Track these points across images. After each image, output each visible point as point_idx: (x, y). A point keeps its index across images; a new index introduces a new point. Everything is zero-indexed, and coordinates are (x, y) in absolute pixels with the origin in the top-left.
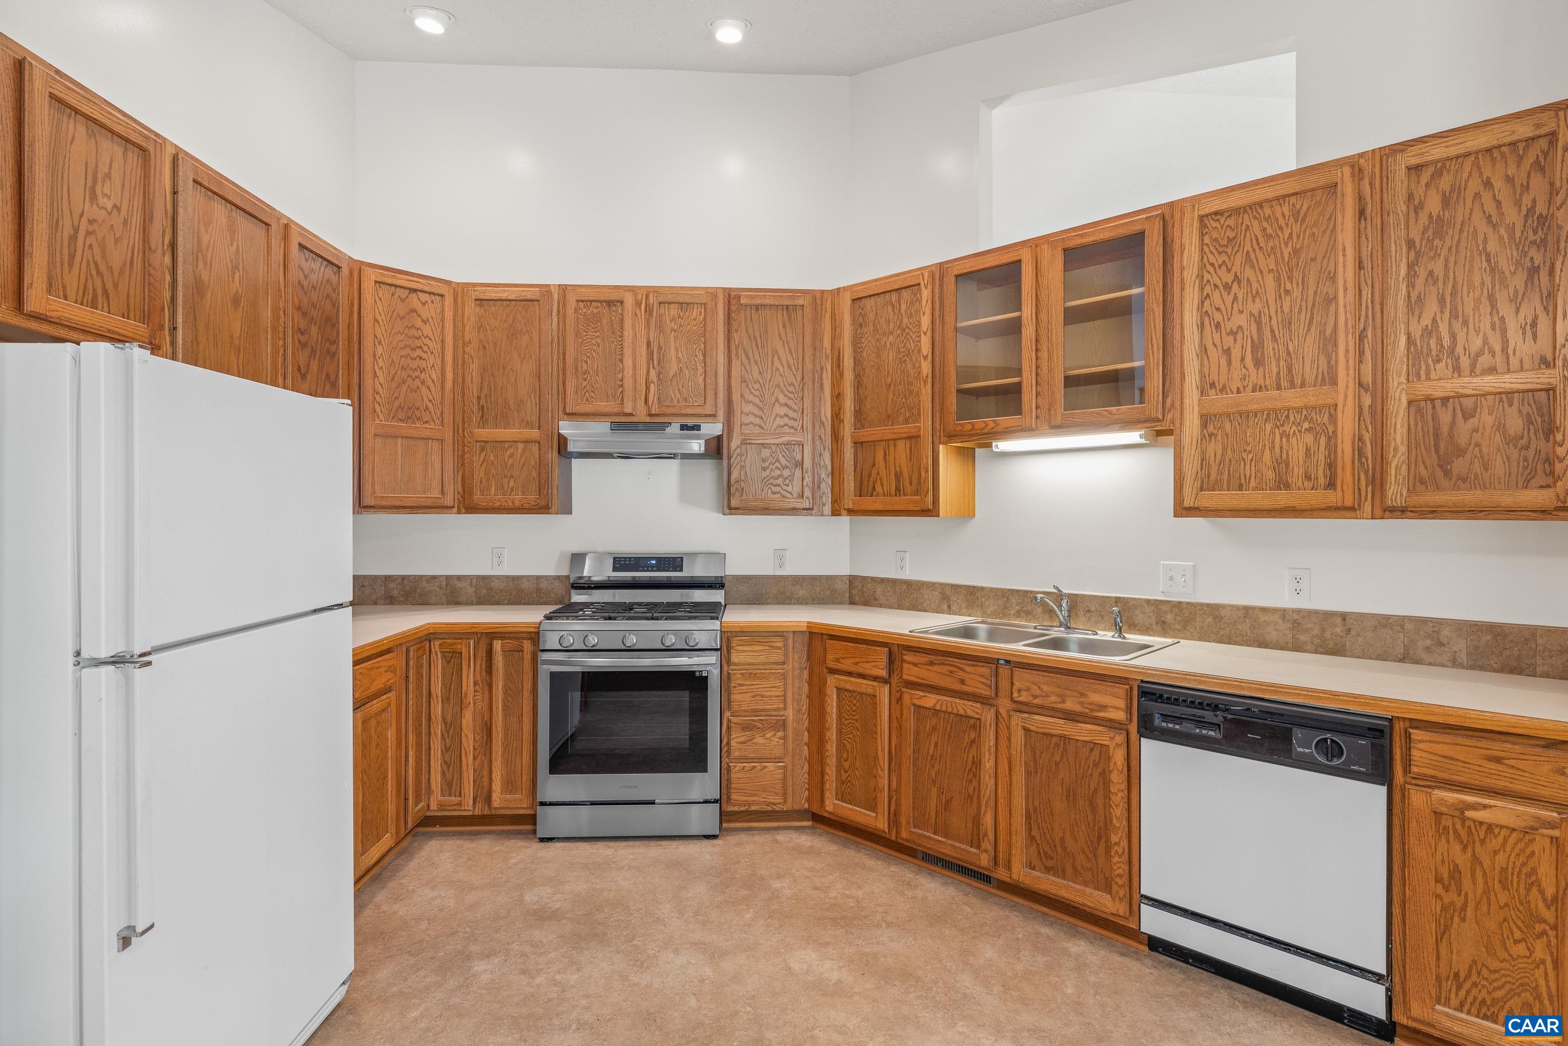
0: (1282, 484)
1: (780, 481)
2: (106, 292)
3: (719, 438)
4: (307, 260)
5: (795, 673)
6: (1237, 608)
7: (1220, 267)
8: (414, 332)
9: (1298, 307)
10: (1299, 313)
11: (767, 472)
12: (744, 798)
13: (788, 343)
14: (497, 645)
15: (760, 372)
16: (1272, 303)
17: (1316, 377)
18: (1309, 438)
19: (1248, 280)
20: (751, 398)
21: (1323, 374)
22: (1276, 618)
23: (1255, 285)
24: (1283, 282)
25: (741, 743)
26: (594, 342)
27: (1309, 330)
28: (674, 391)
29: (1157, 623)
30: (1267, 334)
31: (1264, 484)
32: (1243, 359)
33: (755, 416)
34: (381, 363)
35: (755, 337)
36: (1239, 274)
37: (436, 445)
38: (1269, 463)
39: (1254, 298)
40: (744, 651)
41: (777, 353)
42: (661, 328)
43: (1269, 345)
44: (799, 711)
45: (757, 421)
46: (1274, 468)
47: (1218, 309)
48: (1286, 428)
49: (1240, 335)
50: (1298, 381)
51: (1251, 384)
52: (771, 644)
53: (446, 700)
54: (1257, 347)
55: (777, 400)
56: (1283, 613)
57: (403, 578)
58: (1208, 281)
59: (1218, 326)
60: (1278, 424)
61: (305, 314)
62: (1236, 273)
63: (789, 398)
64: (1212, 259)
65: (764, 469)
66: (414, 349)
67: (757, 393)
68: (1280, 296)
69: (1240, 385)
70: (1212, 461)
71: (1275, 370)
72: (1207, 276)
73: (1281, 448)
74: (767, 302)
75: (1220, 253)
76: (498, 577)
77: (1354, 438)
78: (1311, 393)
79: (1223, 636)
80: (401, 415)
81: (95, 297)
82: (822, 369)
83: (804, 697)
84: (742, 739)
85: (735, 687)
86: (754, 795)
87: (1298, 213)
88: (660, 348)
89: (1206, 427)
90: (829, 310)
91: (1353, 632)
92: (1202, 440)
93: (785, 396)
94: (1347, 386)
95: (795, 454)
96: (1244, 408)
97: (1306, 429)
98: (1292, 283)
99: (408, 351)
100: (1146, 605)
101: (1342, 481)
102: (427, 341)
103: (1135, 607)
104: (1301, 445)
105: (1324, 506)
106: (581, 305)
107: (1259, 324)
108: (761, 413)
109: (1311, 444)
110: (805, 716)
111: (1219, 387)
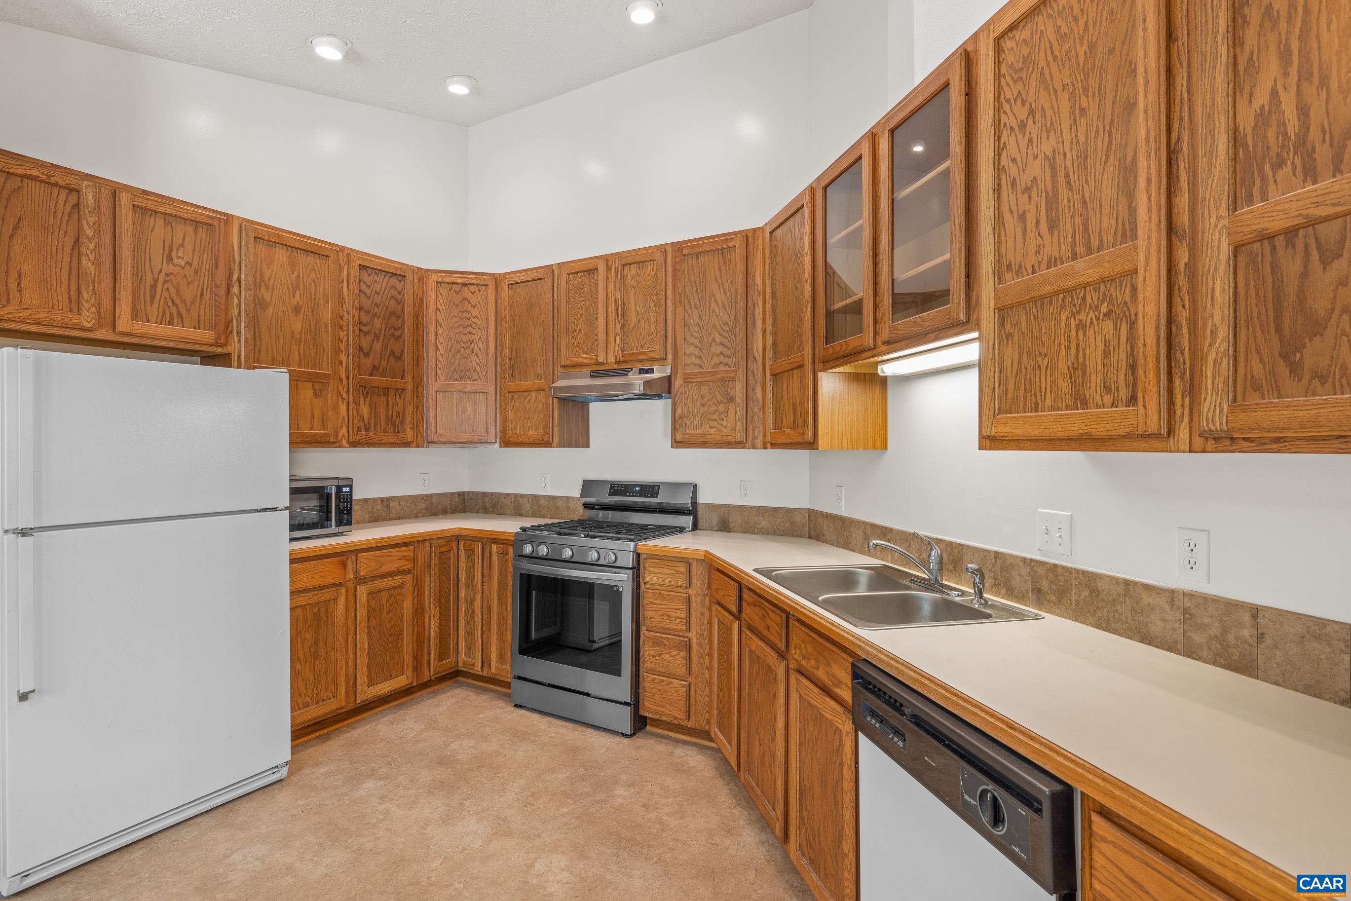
0: (1080, 401)
1: (716, 416)
2: (180, 315)
3: (669, 377)
4: (369, 275)
5: (698, 599)
6: (1116, 581)
7: (1015, 100)
8: (466, 315)
9: (1094, 129)
10: (1096, 138)
11: (706, 408)
12: (654, 707)
13: (723, 284)
14: (494, 547)
15: (700, 316)
16: (1066, 135)
17: (1116, 232)
18: (1108, 327)
19: (1043, 109)
20: (692, 340)
21: (1123, 225)
22: (1162, 601)
23: (1049, 113)
24: (1078, 99)
25: (652, 656)
26: (579, 306)
27: (1107, 161)
28: (633, 340)
29: (1033, 591)
30: (1062, 180)
31: (1060, 402)
32: (1037, 224)
33: (695, 356)
34: (441, 339)
35: (695, 283)
36: (1033, 104)
37: (482, 397)
38: (1065, 370)
39: (1048, 132)
40: (654, 573)
41: (713, 295)
42: (624, 287)
43: (1063, 195)
44: (701, 635)
45: (697, 361)
46: (1070, 378)
47: (1014, 160)
48: (1083, 316)
49: (1035, 188)
50: (1095, 243)
51: (1045, 258)
52: (677, 569)
53: (467, 586)
54: (1052, 202)
55: (714, 340)
56: (1172, 594)
57: (492, 494)
58: (1005, 124)
59: (1014, 184)
60: (1074, 310)
61: (367, 312)
62: (1030, 104)
63: (724, 337)
64: (1009, 95)
65: (703, 405)
66: (465, 327)
67: (697, 335)
68: (1075, 120)
69: (1034, 262)
70: (1009, 373)
71: (1070, 231)
72: (1004, 118)
73: (1077, 345)
74: (704, 248)
75: (1015, 82)
76: (544, 496)
77: (1159, 320)
78: (1107, 259)
79: (1100, 618)
80: (456, 376)
81: (171, 318)
82: (754, 305)
83: (704, 623)
84: (652, 653)
85: (647, 604)
86: (663, 707)
88: (624, 304)
89: (1003, 326)
90: (761, 247)
91: (1269, 641)
92: (999, 344)
93: (721, 335)
94: (1149, 239)
95: (729, 390)
96: (1036, 294)
97: (1105, 315)
98: (1087, 96)
99: (461, 329)
100: (1022, 564)
101: (1145, 391)
102: (475, 320)
103: (1013, 566)
104: (1099, 339)
105: (1122, 432)
106: (571, 277)
107: (1053, 168)
108: (700, 354)
109: (1110, 336)
110: (707, 641)
111: (1015, 268)
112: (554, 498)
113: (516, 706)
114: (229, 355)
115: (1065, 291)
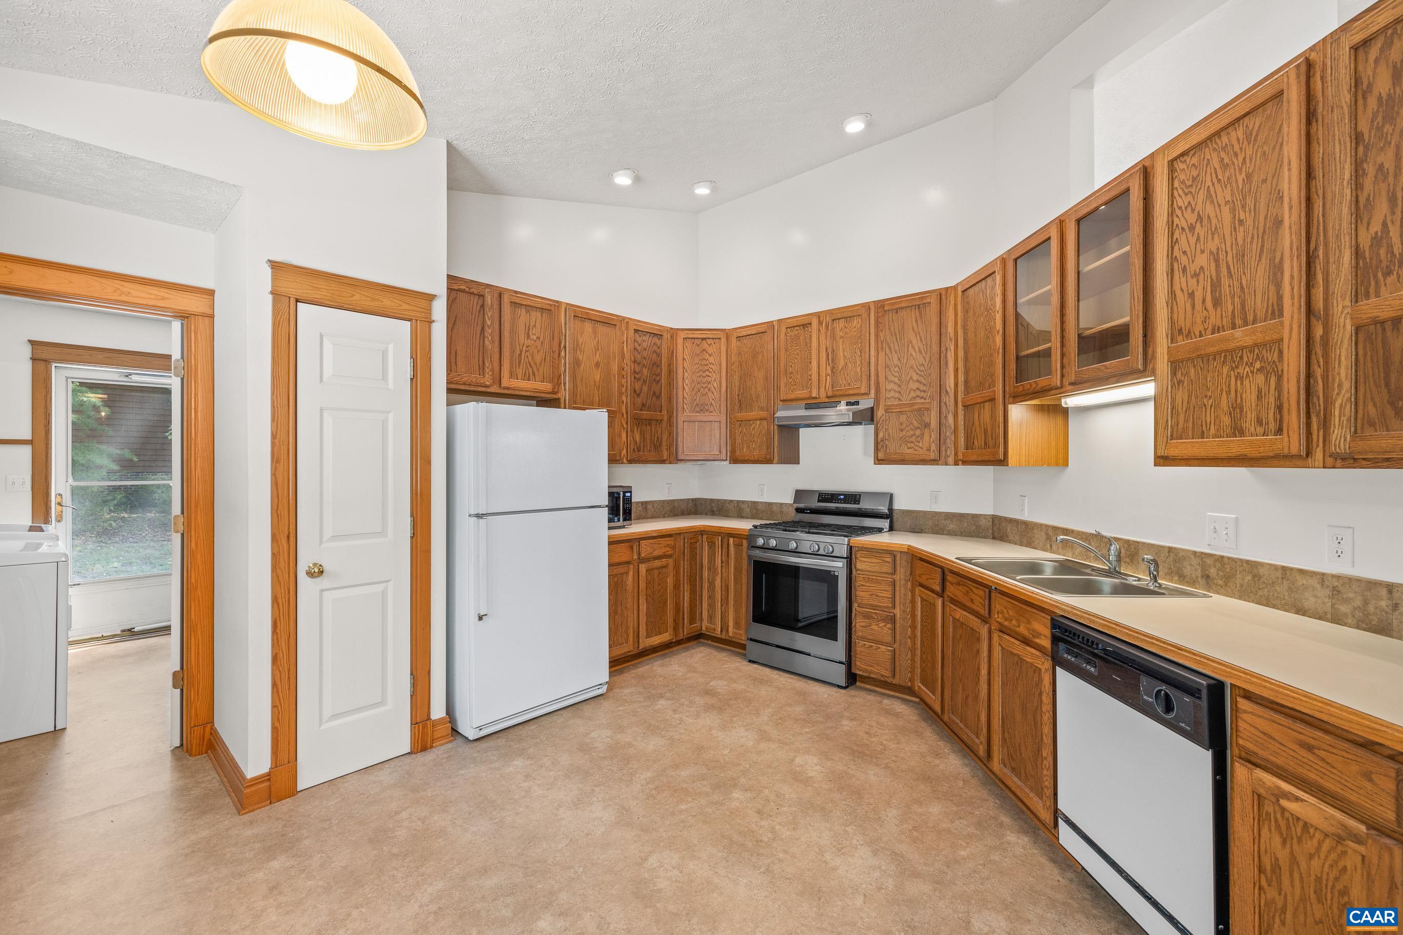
0: (1238, 431)
1: (913, 439)
2: (534, 374)
3: (872, 408)
4: (640, 336)
5: (902, 583)
6: (1275, 568)
7: (1186, 208)
8: (704, 362)
9: (1250, 236)
10: (1251, 242)
11: (904, 433)
12: (865, 667)
13: (919, 334)
14: (731, 540)
15: (899, 359)
16: (1228, 237)
17: (1267, 311)
18: (1260, 379)
19: (1209, 217)
20: (892, 378)
21: (1273, 306)
22: (1314, 582)
23: (1214, 221)
24: (1237, 212)
25: (863, 627)
26: (796, 353)
27: (1260, 260)
28: (842, 379)
29: (1202, 577)
30: (1224, 271)
31: (1222, 431)
32: (1204, 301)
33: (895, 391)
34: (687, 381)
35: (895, 333)
36: (1201, 213)
37: (717, 424)
38: (1226, 409)
39: (1213, 234)
40: (865, 562)
41: (911, 342)
42: (833, 337)
43: (1225, 282)
44: (904, 611)
45: (897, 395)
46: (1230, 414)
47: (1185, 253)
48: (1240, 370)
49: (1202, 275)
50: (1250, 318)
51: (1210, 326)
52: (884, 559)
53: (709, 569)
54: (1216, 285)
55: (911, 378)
56: (1323, 577)
57: (718, 500)
58: (1177, 225)
59: (1184, 270)
60: (1234, 366)
61: (639, 364)
62: (1199, 212)
63: (920, 376)
64: (1180, 203)
65: (902, 430)
66: (704, 372)
67: (896, 374)
68: (1235, 228)
69: (1201, 329)
70: (1180, 410)
71: (1230, 308)
72: (1176, 221)
73: (1236, 391)
74: (903, 305)
75: (1186, 194)
76: (761, 503)
77: (1299, 375)
78: (1259, 330)
79: (1261, 596)
80: (697, 409)
81: (529, 376)
82: (947, 349)
83: (908, 601)
84: (863, 624)
85: (858, 586)
86: (872, 666)
87: (1251, 134)
88: (833, 351)
89: (1175, 374)
90: (953, 302)
91: (1401, 609)
92: (1172, 388)
93: (917, 374)
94: (1292, 317)
95: (924, 418)
96: (1202, 352)
97: (1258, 370)
98: (1245, 212)
99: (701, 373)
100: (1192, 557)
101: (1288, 425)
102: (711, 366)
103: (1184, 558)
104: (1253, 387)
105: (1271, 454)
106: (789, 330)
107: (1217, 261)
108: (900, 389)
109: (1262, 385)
110: (909, 617)
111: (1185, 332)
112: (770, 504)
113: (750, 661)
114: (559, 399)
115: (1227, 351)
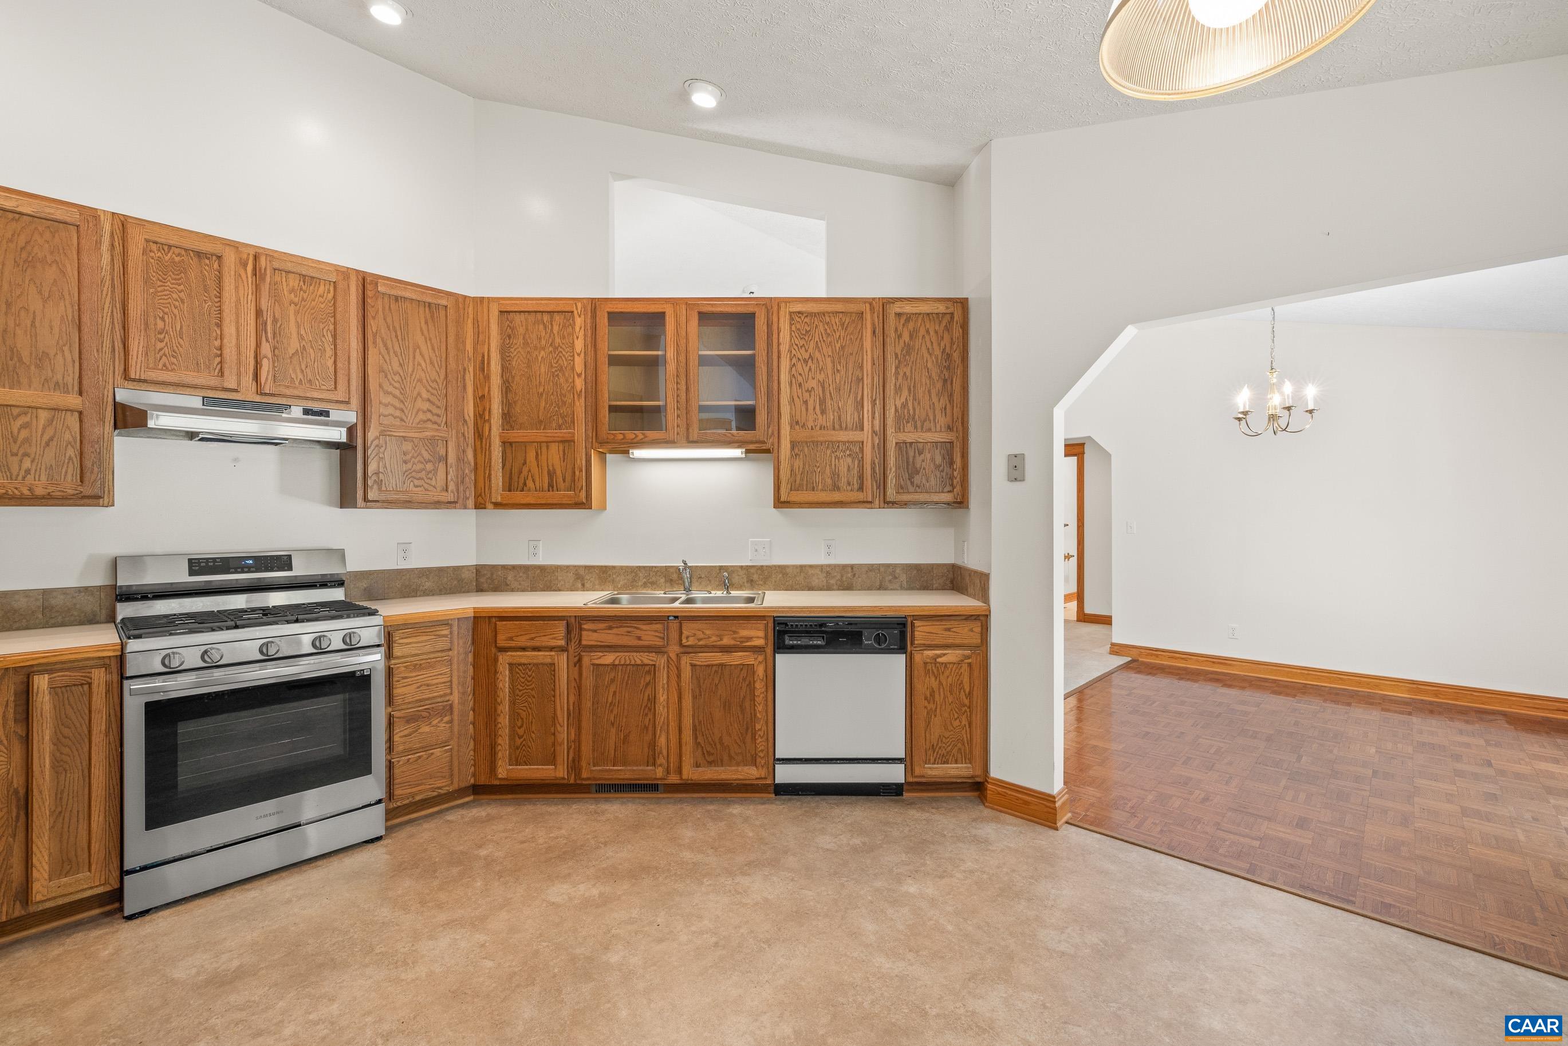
0: (836, 488)
1: (423, 474)
5: (460, 658)
6: (795, 567)
7: (801, 347)
9: (843, 381)
10: (844, 385)
11: (409, 466)
12: (408, 791)
13: (430, 339)
14: (41, 682)
15: (400, 364)
16: (830, 377)
17: (853, 424)
18: (849, 460)
19: (817, 359)
20: (390, 389)
21: (856, 423)
22: (818, 571)
23: (821, 363)
24: (835, 364)
25: (405, 736)
26: (175, 296)
27: (849, 396)
28: (294, 370)
29: (747, 582)
30: (828, 394)
31: (826, 487)
32: (814, 409)
33: (396, 408)
35: (394, 327)
36: (812, 354)
38: (829, 474)
39: (820, 371)
40: (408, 644)
41: (419, 347)
43: (829, 402)
44: (464, 693)
45: (398, 413)
46: (832, 478)
47: (800, 374)
48: (838, 453)
49: (813, 393)
50: (844, 426)
51: (819, 425)
52: (438, 633)
54: (822, 402)
55: (419, 394)
56: (821, 567)
58: (794, 355)
59: (800, 385)
60: (834, 450)
62: (810, 353)
63: (432, 394)
64: (797, 342)
65: (405, 462)
67: (397, 385)
68: (834, 372)
69: (812, 424)
70: (797, 472)
71: (832, 417)
72: (794, 352)
73: (835, 465)
74: (408, 294)
75: (801, 339)
77: (871, 462)
78: (850, 434)
82: (465, 370)
83: (469, 679)
84: (406, 732)
85: (398, 681)
86: (421, 785)
87: (843, 324)
89: (793, 449)
90: (471, 316)
91: (857, 576)
92: (791, 458)
93: (428, 391)
94: (868, 432)
95: (438, 449)
96: (816, 439)
97: (848, 455)
98: (840, 366)
100: (740, 570)
101: (866, 486)
103: (733, 572)
104: (845, 464)
105: (857, 501)
107: (823, 388)
108: (402, 406)
109: (850, 464)
110: (470, 697)
111: (801, 424)
113: (131, 918)
115: (831, 441)
